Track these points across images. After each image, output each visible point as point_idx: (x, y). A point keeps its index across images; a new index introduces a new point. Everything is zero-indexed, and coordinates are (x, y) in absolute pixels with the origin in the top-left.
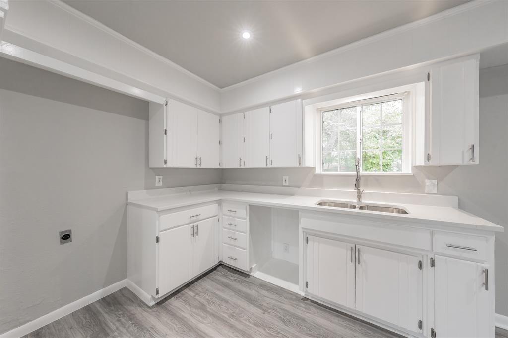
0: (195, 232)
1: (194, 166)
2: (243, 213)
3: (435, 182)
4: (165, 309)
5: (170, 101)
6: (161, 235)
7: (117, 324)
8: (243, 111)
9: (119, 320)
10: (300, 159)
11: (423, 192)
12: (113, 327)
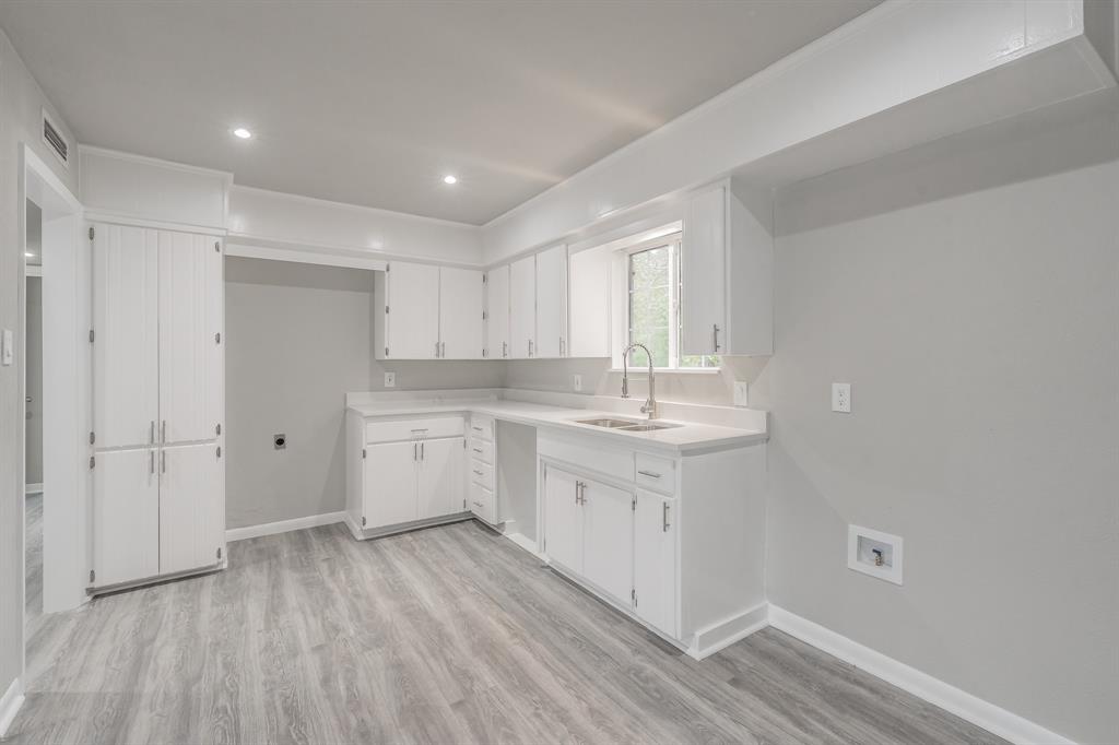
0: (419, 454)
1: (433, 357)
2: (489, 432)
3: (744, 385)
4: (377, 550)
5: (393, 265)
6: (369, 449)
7: (321, 547)
8: (508, 262)
9: (323, 545)
10: (563, 343)
11: (732, 405)
12: (316, 547)
